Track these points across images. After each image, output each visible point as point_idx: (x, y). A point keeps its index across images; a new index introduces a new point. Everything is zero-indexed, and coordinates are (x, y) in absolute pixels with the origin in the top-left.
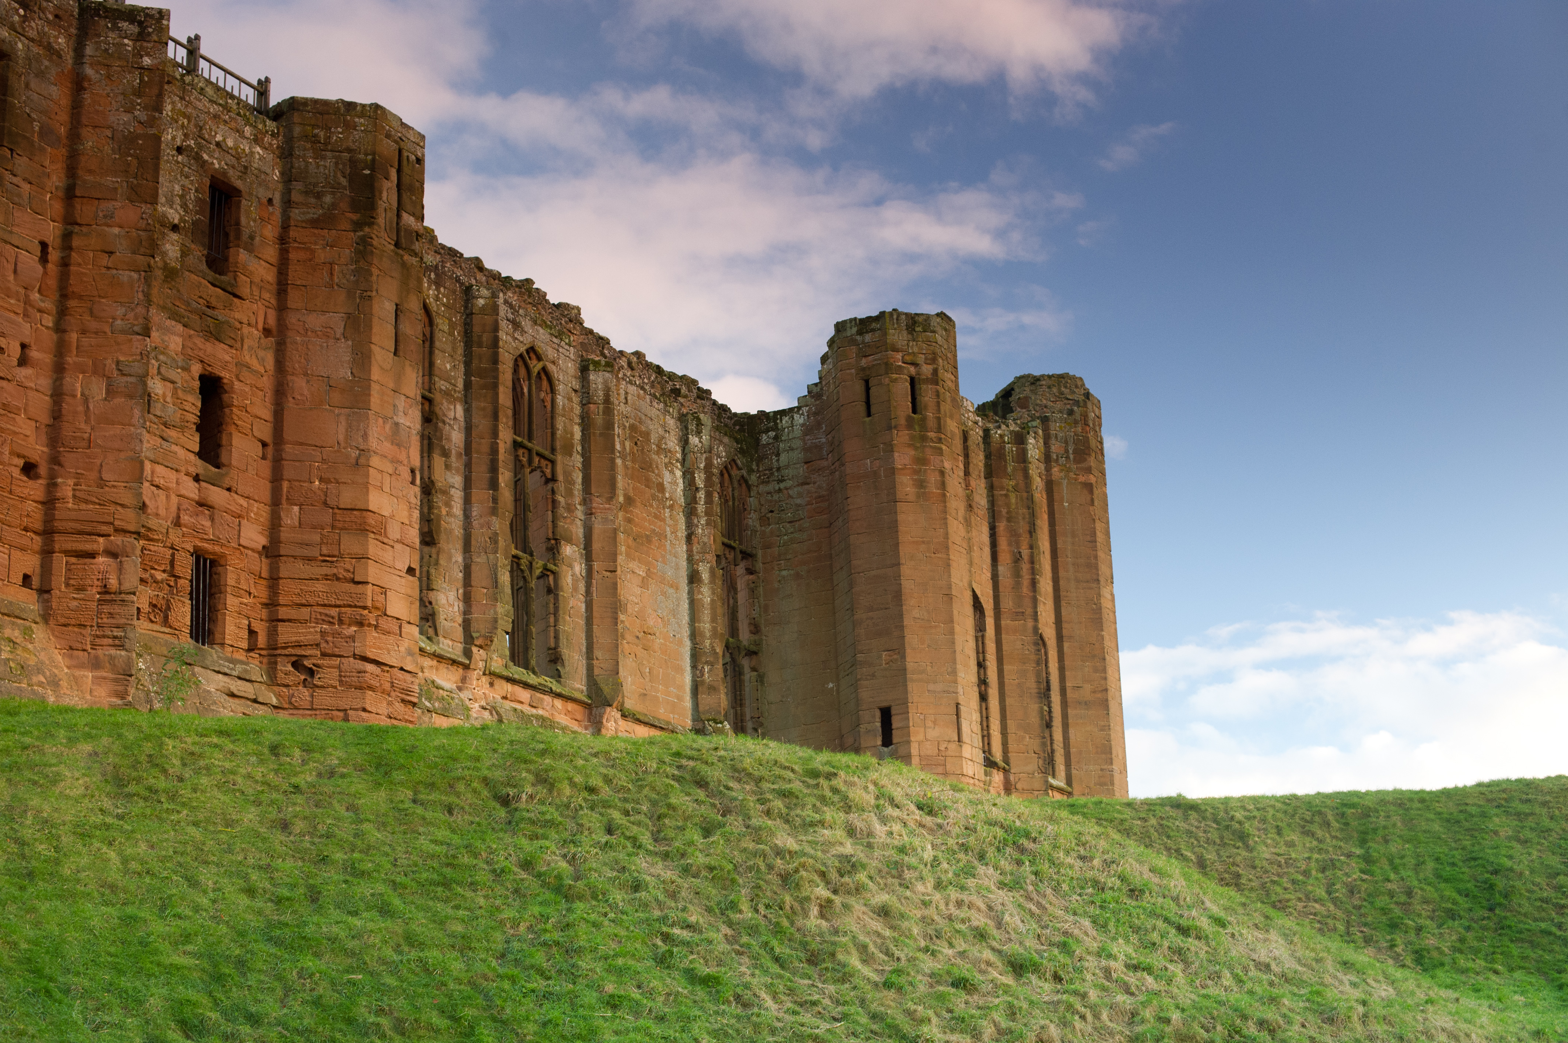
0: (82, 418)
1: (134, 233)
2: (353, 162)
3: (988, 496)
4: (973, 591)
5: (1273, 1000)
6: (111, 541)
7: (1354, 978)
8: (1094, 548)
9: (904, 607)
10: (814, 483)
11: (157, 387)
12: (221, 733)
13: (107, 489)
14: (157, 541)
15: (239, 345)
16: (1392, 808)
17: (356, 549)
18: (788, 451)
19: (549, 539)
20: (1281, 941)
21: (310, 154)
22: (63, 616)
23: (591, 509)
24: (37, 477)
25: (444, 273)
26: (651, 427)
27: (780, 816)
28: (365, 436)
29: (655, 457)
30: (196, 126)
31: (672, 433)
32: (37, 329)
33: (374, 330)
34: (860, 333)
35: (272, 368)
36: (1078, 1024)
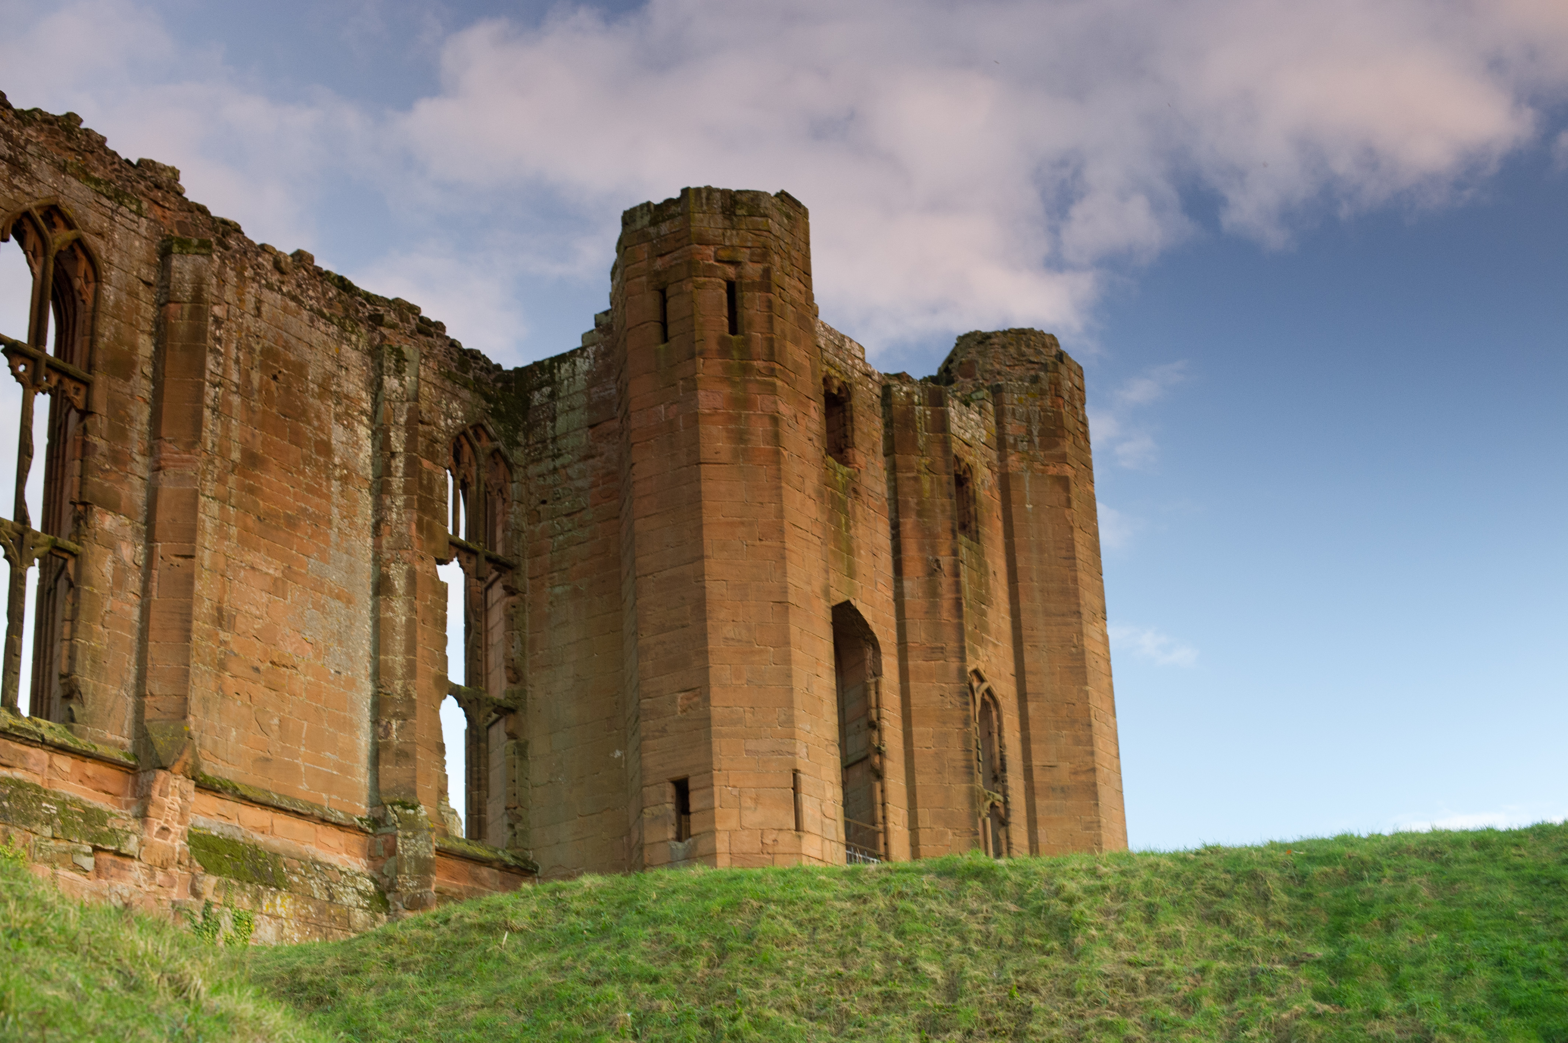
3: (889, 480)
8: (1073, 567)
9: (709, 622)
10: (601, 454)
18: (567, 412)
19: (75, 504)
23: (158, 462)
26: (309, 357)
29: (316, 402)
31: (354, 372)
34: (654, 223)
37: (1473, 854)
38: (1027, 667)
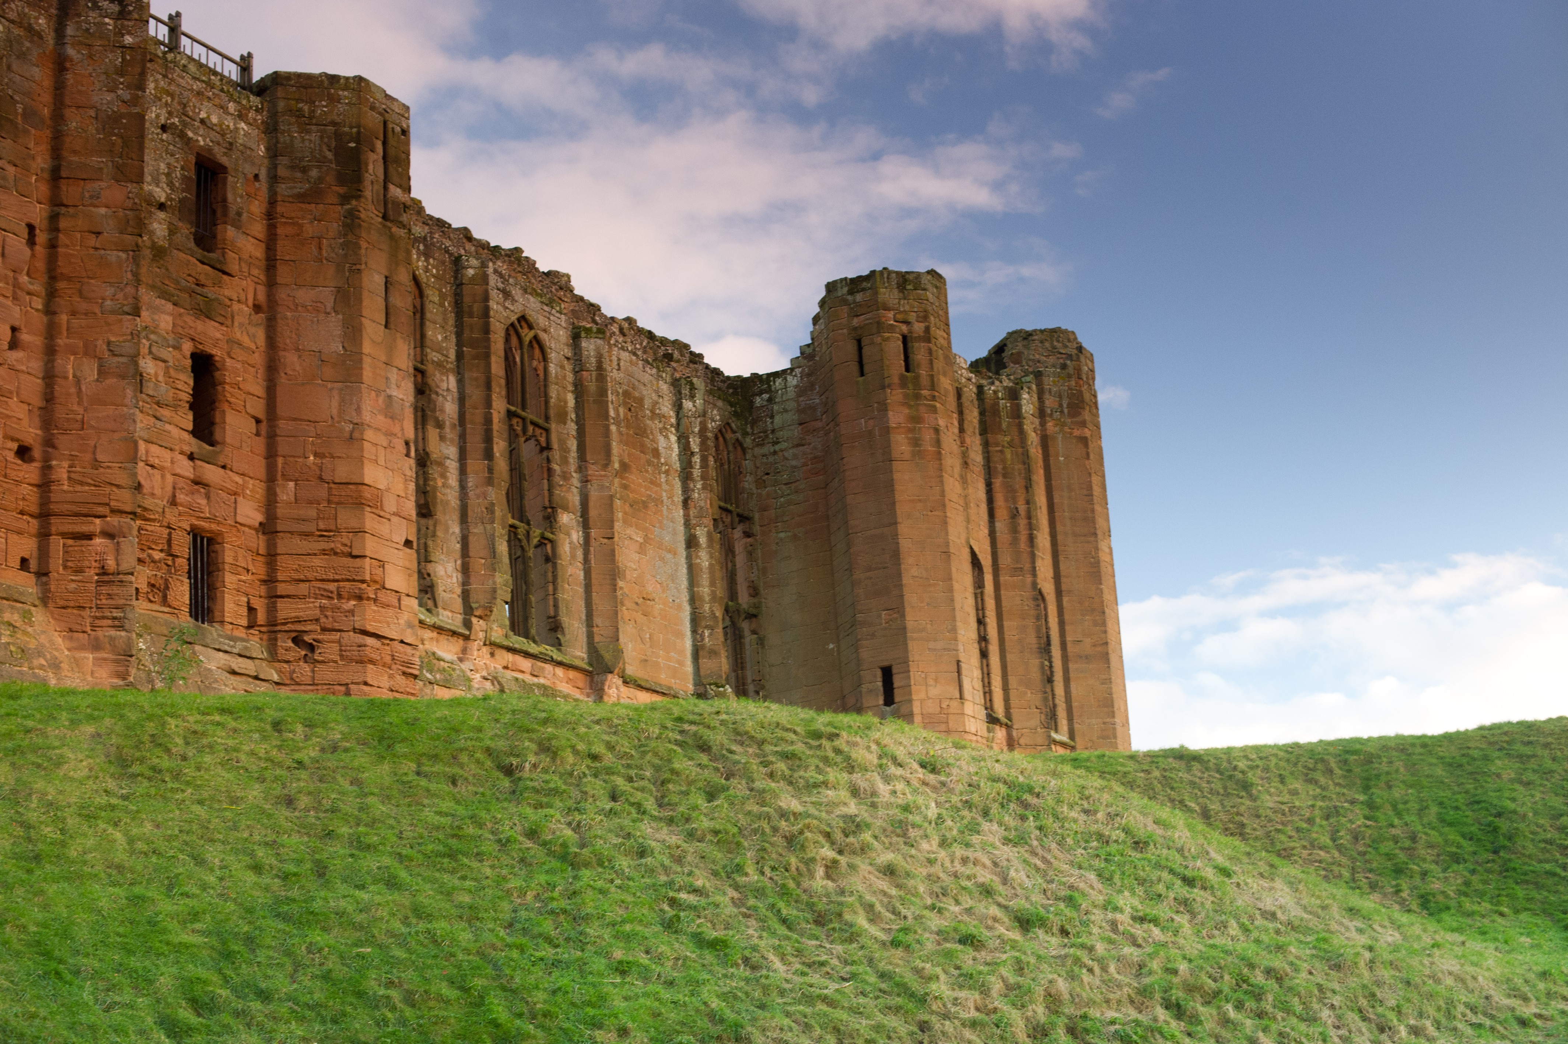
0: (75, 400)
1: (121, 213)
2: (338, 135)
3: (983, 453)
4: (971, 548)
5: (1280, 948)
6: (108, 523)
7: (1360, 925)
8: (1091, 502)
9: (903, 566)
10: (810, 444)
11: (148, 366)
12: (223, 711)
13: (102, 470)
14: (153, 520)
15: (229, 322)
16: (1395, 753)
17: (354, 524)
18: (782, 413)
19: (546, 508)
20: (1287, 889)
21: (295, 128)
22: (62, 598)
23: (586, 476)
24: (31, 460)
25: (433, 244)
26: (645, 393)
27: (784, 778)
28: (358, 410)
29: (649, 422)
30: (180, 103)
31: (666, 398)
32: (27, 312)
33: (364, 304)
34: (851, 292)
35: (263, 344)
36: (1086, 977)
37: (1422, 750)
38: (1062, 573)
